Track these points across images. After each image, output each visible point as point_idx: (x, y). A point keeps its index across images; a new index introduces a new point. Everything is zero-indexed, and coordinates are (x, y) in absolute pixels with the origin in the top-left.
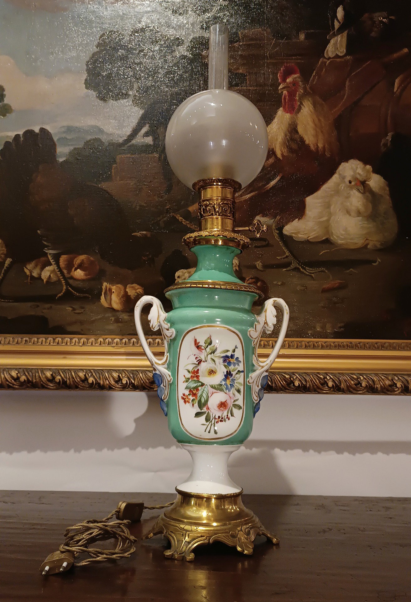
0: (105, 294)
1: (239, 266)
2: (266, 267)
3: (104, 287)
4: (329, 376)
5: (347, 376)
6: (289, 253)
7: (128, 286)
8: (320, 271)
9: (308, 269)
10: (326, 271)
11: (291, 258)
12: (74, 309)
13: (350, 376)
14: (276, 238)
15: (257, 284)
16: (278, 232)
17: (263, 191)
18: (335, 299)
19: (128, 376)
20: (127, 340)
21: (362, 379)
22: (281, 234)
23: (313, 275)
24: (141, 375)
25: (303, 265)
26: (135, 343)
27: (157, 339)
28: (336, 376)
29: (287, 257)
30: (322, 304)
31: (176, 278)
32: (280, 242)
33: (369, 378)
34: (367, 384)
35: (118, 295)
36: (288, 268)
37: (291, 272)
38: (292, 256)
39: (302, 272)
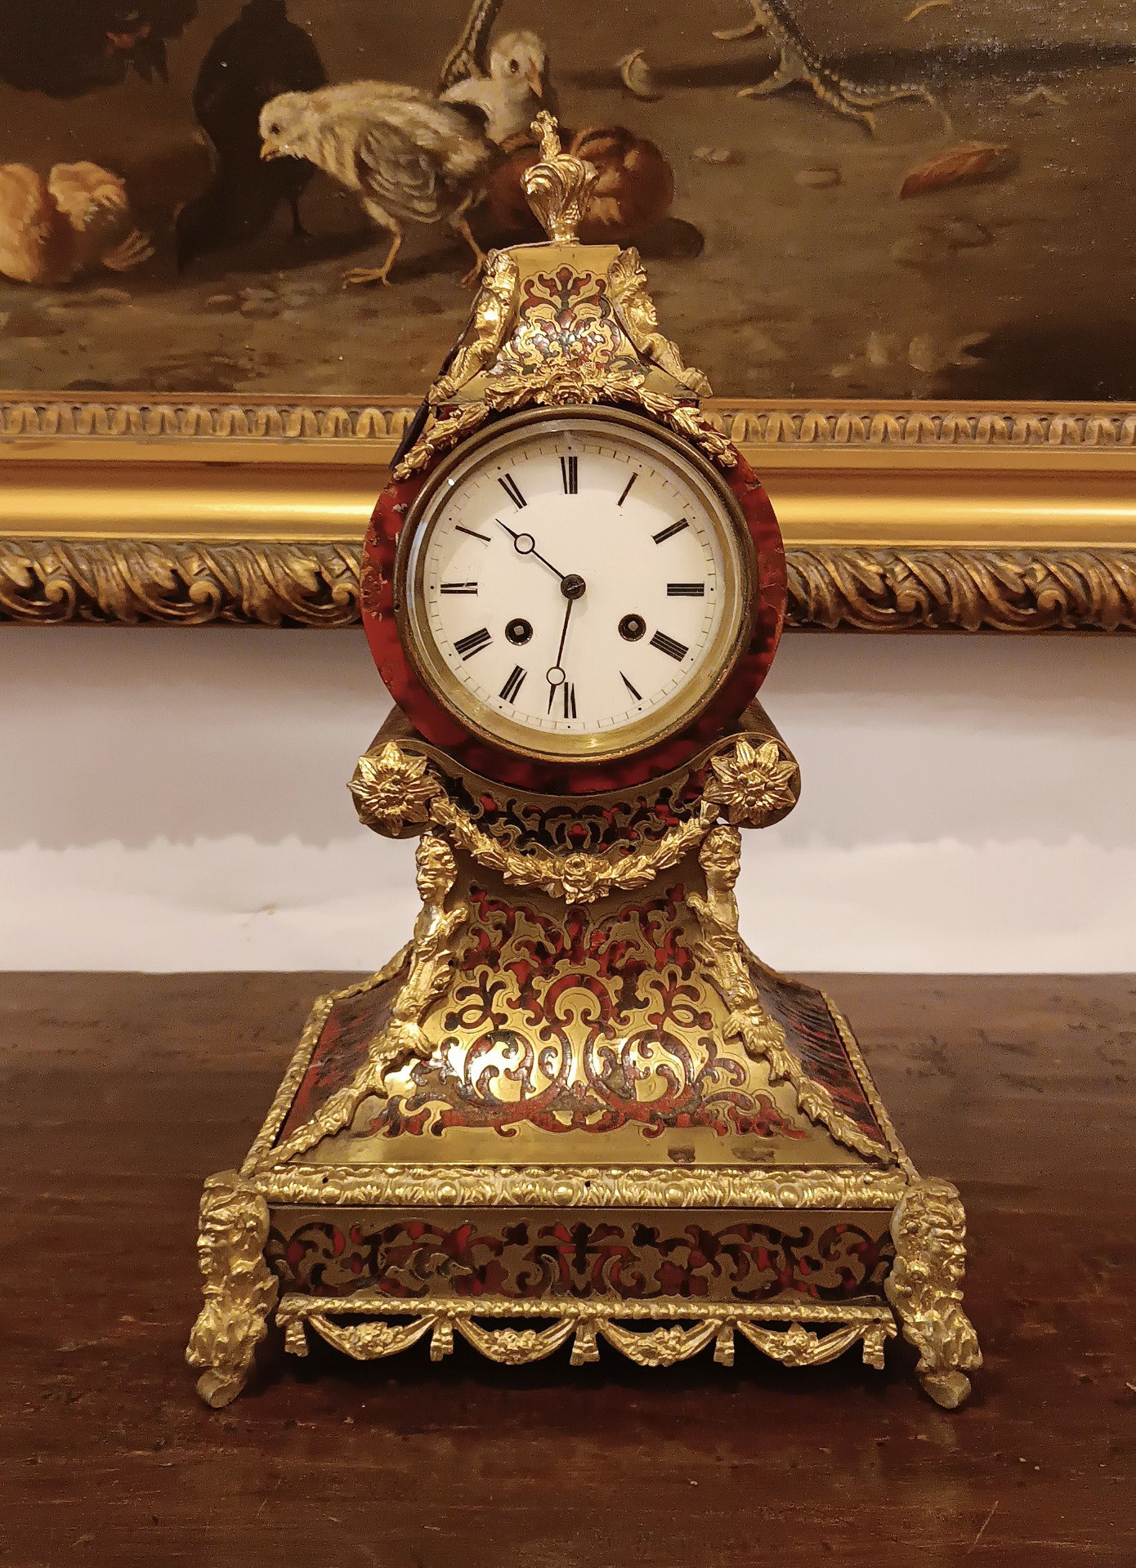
1: (544, 78)
2: (666, 78)
4: (901, 561)
5: (980, 567)
6: (770, 14)
7: (54, 171)
8: (903, 99)
9: (851, 86)
10: (930, 98)
11: (777, 37)
13: (991, 563)
15: (623, 161)
18: (956, 228)
19: (68, 571)
20: (67, 413)
21: (1040, 575)
23: (869, 116)
24: (122, 565)
25: (827, 72)
26: (98, 425)
27: (190, 404)
28: (931, 566)
29: (760, 32)
30: (896, 251)
31: (264, 131)
33: (1071, 572)
34: (1063, 600)
35: (15, 214)
36: (766, 86)
37: (775, 101)
38: (782, 29)
39: (821, 104)
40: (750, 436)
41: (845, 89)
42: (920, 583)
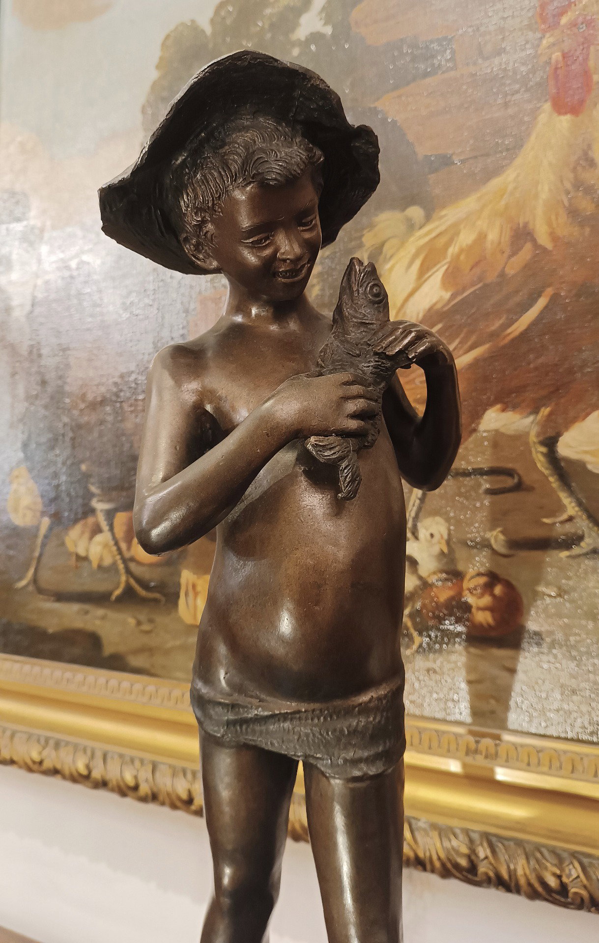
0: (186, 594)
1: (448, 543)
2: (515, 545)
3: (183, 581)
6: (577, 509)
11: (582, 523)
12: (139, 623)
14: (539, 465)
15: (493, 590)
16: (543, 449)
17: (502, 343)
22: (553, 458)
29: (570, 519)
32: (551, 479)
36: (576, 550)
37: (584, 559)
38: (585, 517)
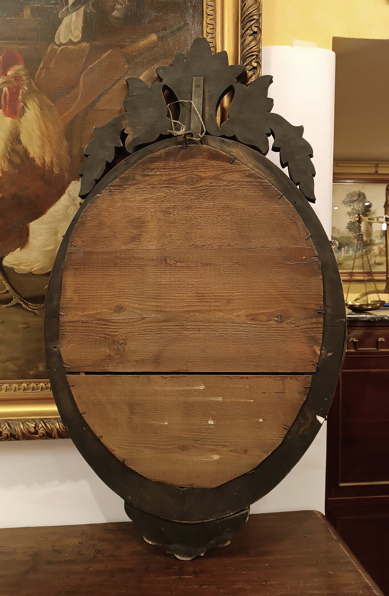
6: (10, 287)
11: (12, 293)
23: (36, 311)
29: (7, 292)
36: (9, 304)
37: (12, 308)
38: (13, 291)
39: (24, 308)
40: (7, 390)
41: (30, 305)
42: (44, 429)
